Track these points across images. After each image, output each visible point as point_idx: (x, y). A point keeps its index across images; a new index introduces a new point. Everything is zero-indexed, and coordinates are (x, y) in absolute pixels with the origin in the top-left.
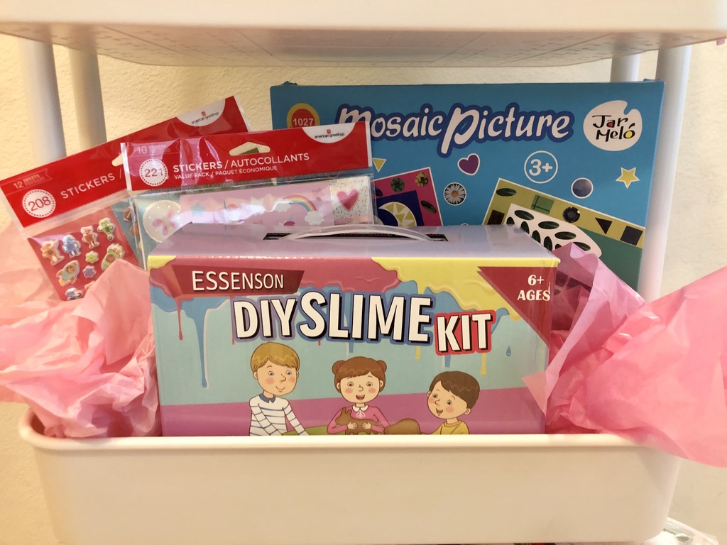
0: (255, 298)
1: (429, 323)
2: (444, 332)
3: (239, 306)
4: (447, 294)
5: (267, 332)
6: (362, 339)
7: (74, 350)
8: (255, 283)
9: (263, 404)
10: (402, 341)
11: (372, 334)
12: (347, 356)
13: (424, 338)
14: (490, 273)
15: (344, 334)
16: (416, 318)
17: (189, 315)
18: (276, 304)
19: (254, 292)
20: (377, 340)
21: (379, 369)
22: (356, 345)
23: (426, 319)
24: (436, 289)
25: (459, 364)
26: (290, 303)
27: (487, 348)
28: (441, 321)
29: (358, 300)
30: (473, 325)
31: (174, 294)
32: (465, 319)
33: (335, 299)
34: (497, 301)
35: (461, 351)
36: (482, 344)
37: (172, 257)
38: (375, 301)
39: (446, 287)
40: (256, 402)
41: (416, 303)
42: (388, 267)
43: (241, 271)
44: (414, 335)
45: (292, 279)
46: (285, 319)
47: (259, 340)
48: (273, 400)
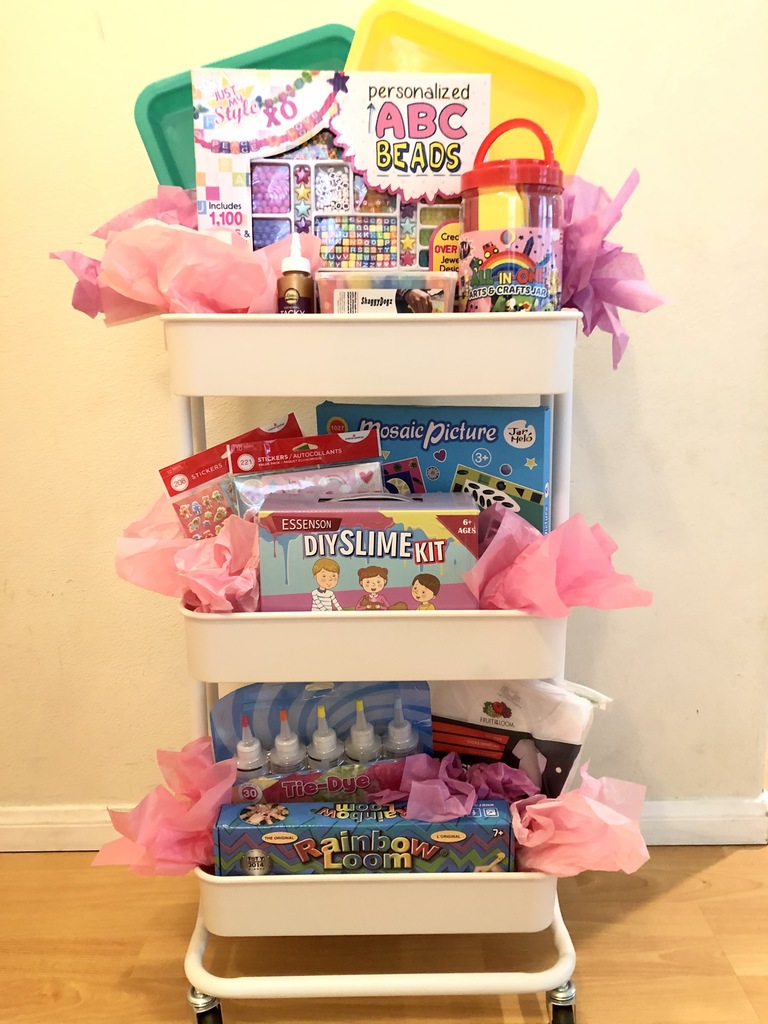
0: (316, 533)
1: (411, 547)
2: (419, 552)
3: (307, 538)
4: (420, 530)
5: (322, 553)
6: (374, 556)
7: (214, 564)
8: (316, 526)
9: (319, 594)
10: (396, 557)
11: (380, 553)
12: (366, 566)
13: (408, 555)
14: (442, 519)
15: (364, 553)
16: (403, 544)
17: (280, 543)
18: (327, 537)
19: (315, 530)
20: (382, 556)
21: (383, 573)
22: (371, 559)
23: (409, 544)
24: (414, 528)
25: (428, 569)
26: (335, 536)
27: (443, 561)
28: (417, 545)
29: (372, 534)
30: (435, 547)
31: (272, 532)
32: (430, 544)
33: (359, 533)
34: (447, 534)
35: (429, 562)
36: (440, 558)
37: (272, 512)
38: (381, 535)
39: (418, 526)
40: (315, 593)
41: (403, 536)
42: (387, 516)
43: (309, 519)
44: (402, 553)
45: (336, 524)
46: (332, 545)
47: (317, 557)
48: (325, 592)
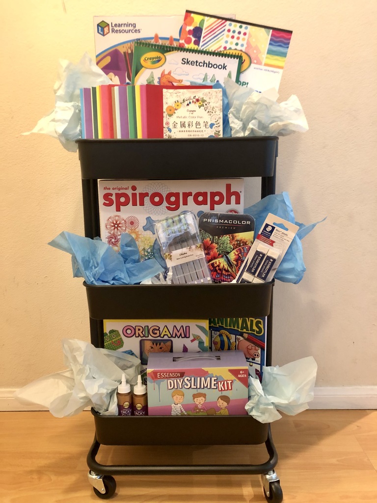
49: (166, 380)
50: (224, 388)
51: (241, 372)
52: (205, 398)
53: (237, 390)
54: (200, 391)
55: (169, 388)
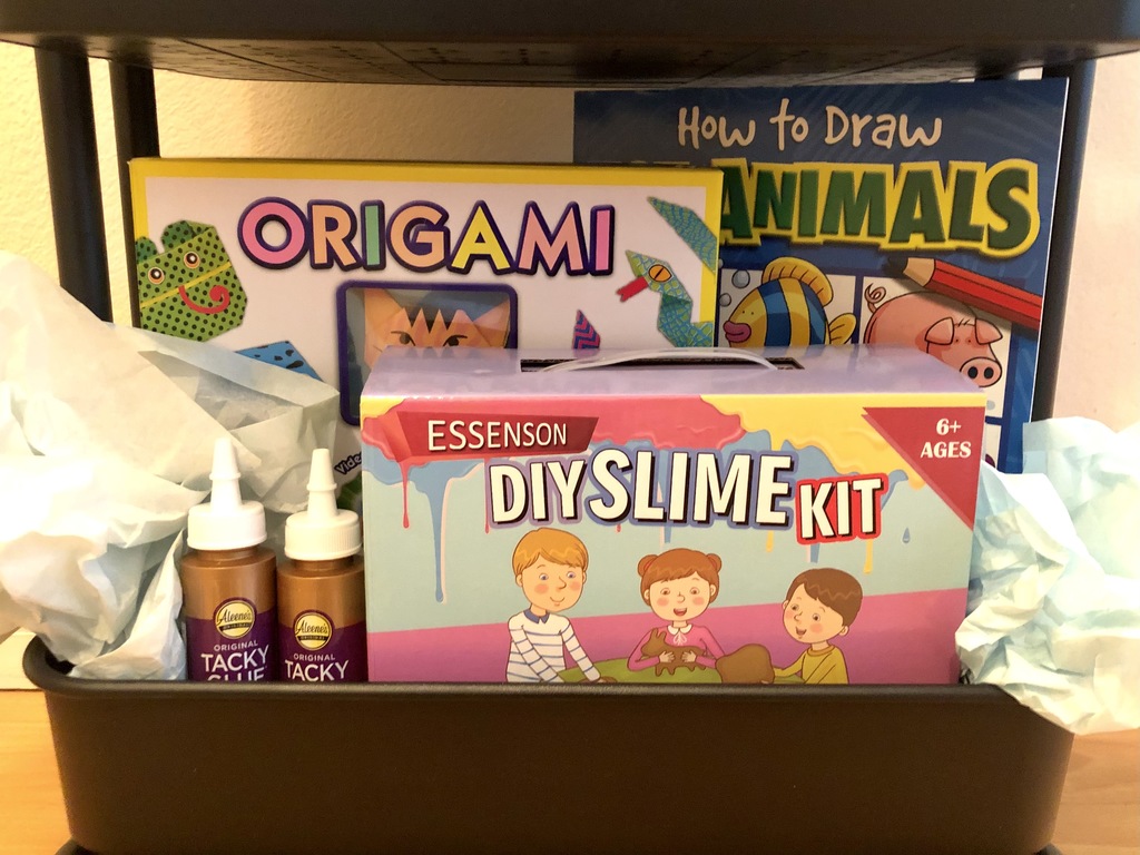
49: (479, 467)
50: (833, 522)
51: (942, 427)
52: (713, 581)
53: (907, 535)
54: (686, 538)
55: (500, 515)
